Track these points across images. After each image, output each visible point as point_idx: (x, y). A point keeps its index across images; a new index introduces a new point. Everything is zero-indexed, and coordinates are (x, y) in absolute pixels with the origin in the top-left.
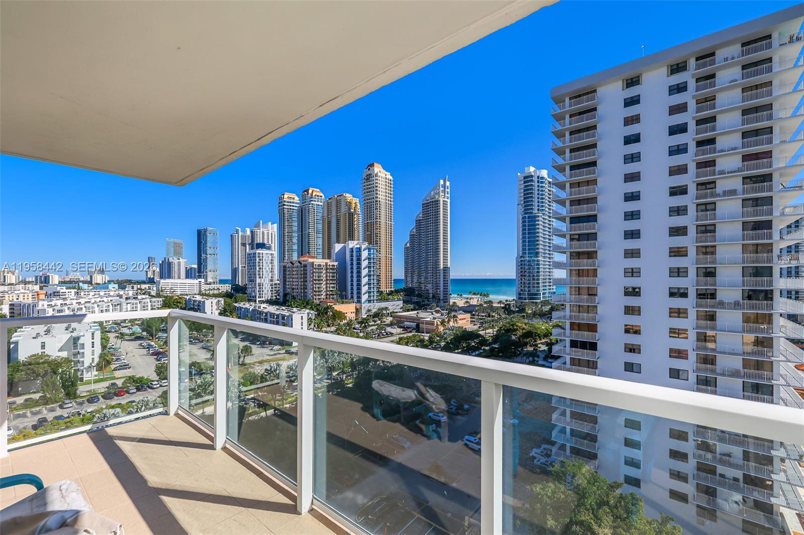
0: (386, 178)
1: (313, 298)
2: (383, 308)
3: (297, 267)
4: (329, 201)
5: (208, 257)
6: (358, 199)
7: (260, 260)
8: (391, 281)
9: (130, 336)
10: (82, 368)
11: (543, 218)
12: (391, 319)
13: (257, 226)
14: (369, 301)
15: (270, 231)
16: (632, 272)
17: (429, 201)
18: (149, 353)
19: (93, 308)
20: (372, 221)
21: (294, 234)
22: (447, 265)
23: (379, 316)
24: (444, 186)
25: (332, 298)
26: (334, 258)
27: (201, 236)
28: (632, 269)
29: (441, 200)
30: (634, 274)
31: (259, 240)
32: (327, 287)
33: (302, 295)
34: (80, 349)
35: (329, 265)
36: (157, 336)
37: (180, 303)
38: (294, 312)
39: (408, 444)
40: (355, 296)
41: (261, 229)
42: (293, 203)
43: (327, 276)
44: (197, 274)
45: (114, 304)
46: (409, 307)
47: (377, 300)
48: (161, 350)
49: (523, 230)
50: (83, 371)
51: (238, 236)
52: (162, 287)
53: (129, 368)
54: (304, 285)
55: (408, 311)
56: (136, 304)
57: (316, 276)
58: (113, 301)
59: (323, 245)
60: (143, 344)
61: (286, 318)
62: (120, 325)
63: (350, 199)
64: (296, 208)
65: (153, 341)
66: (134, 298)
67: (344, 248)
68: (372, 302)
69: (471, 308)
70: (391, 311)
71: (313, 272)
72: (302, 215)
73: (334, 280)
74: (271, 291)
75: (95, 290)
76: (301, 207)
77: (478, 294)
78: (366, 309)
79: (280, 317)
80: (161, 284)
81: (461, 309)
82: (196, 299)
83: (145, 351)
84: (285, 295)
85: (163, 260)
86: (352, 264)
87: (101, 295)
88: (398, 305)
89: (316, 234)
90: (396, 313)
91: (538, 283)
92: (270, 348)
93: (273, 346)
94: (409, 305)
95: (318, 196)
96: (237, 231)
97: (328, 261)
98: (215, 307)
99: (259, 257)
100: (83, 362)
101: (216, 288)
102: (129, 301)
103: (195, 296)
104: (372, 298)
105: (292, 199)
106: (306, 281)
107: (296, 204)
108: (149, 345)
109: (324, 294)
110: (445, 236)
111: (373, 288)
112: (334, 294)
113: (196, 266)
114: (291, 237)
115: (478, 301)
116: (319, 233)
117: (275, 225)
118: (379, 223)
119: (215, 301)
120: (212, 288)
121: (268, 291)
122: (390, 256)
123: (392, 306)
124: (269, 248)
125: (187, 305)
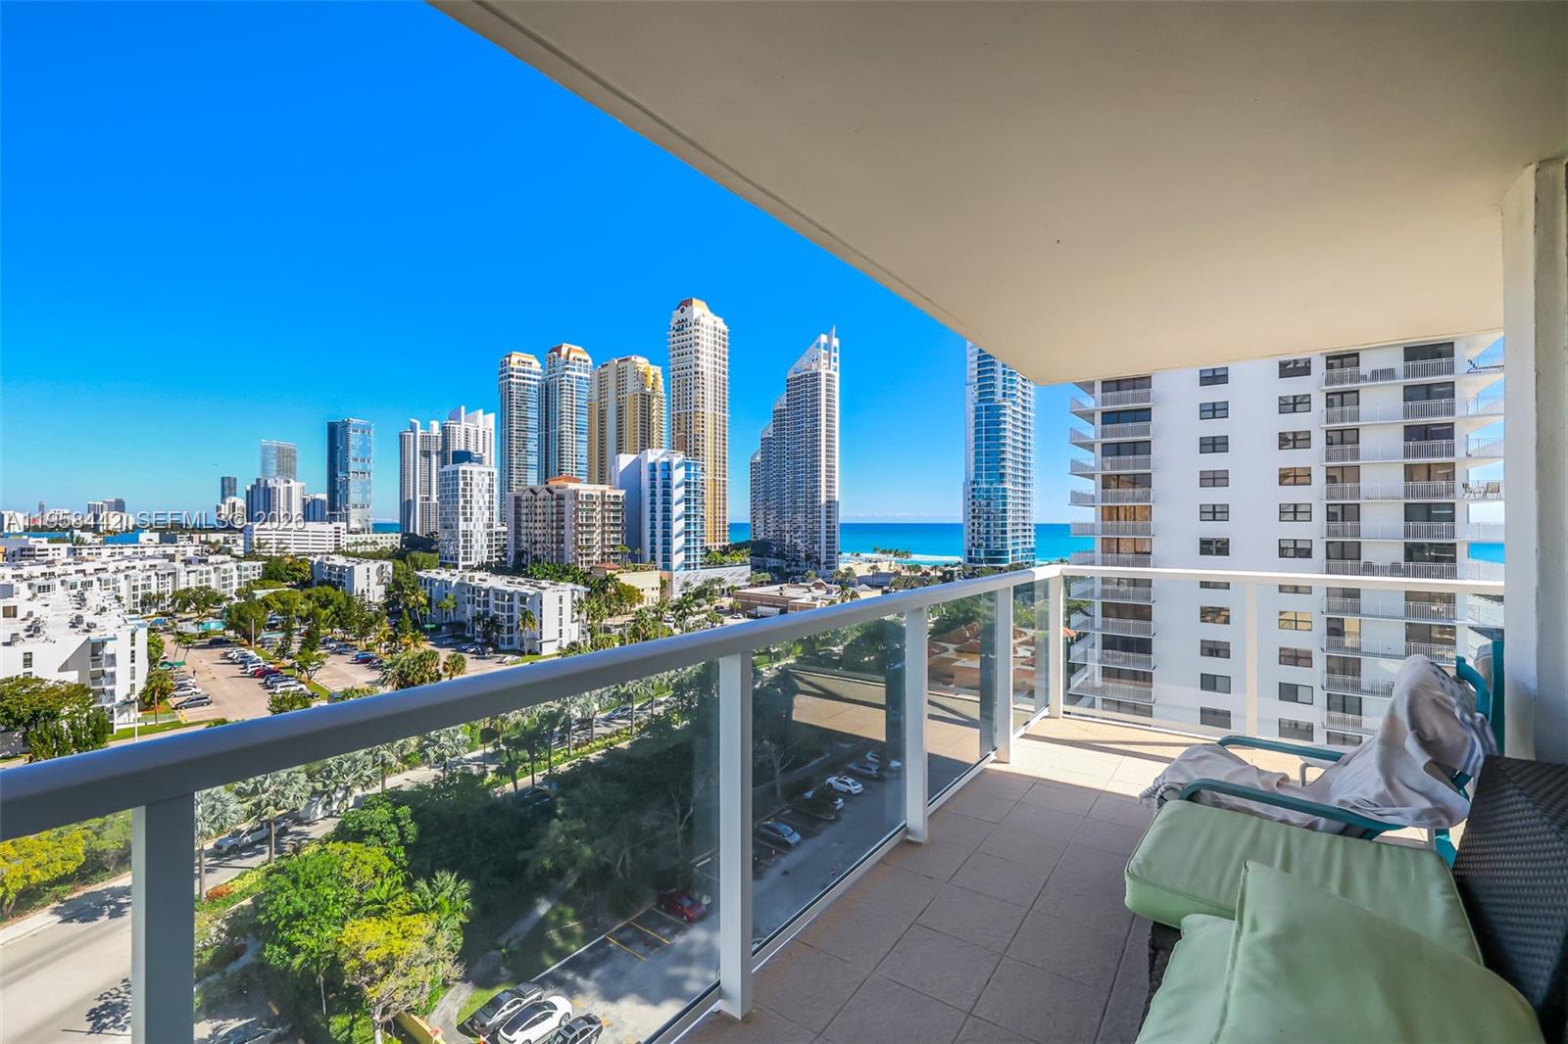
0: (715, 329)
1: (577, 559)
2: (713, 580)
3: (544, 500)
4: (602, 371)
5: (350, 477)
6: (660, 368)
7: (466, 484)
8: (724, 527)
9: (200, 638)
10: (109, 705)
11: (1013, 411)
12: (731, 600)
13: (455, 416)
14: (687, 567)
15: (479, 428)
16: (1214, 513)
17: (799, 375)
18: (245, 673)
19: (115, 581)
20: (688, 411)
21: (530, 435)
22: (834, 497)
23: (705, 594)
24: (827, 347)
25: (614, 561)
26: (618, 481)
27: (336, 437)
28: (1214, 506)
29: (823, 372)
30: (1217, 515)
31: (458, 444)
32: (603, 540)
33: (555, 554)
34: (107, 666)
35: (609, 496)
36: (259, 639)
37: (300, 570)
38: (545, 589)
39: (797, 837)
40: (659, 556)
41: (463, 423)
42: (529, 372)
43: (603, 518)
44: (327, 513)
45: (160, 573)
46: (763, 577)
47: (701, 564)
48: (271, 666)
49: (977, 432)
50: (112, 712)
51: (415, 437)
52: (259, 539)
53: (208, 704)
54: (558, 534)
55: (761, 584)
56: (208, 573)
57: (582, 517)
58: (158, 568)
59: (590, 457)
60: (230, 655)
61: (528, 599)
62: (174, 617)
63: (643, 366)
64: (536, 383)
65: (251, 649)
66: (200, 561)
67: (637, 463)
68: (693, 567)
69: (880, 580)
70: (729, 585)
71: (577, 509)
72: (547, 397)
73: (618, 525)
74: (488, 546)
75: (114, 546)
76: (544, 380)
77: (890, 552)
78: (681, 583)
79: (516, 598)
80: (256, 533)
81: (862, 580)
82: (334, 563)
83: (236, 670)
84: (519, 555)
85: (255, 483)
86: (653, 494)
87: (125, 554)
88: (742, 575)
89: (574, 435)
90: (739, 588)
91: (1004, 532)
92: (498, 660)
93: (502, 655)
94: (763, 574)
95: (580, 360)
96: (413, 428)
97: (605, 487)
98: (374, 579)
99: (465, 478)
100: (112, 692)
101: (369, 541)
102: (192, 568)
103: (331, 557)
104: (692, 561)
105: (527, 365)
106: (563, 527)
107: (535, 374)
108: (245, 656)
109: (598, 553)
110: (830, 441)
111: (695, 540)
112: (617, 553)
113: (324, 497)
114: (524, 441)
115: (890, 566)
116: (580, 433)
117: (491, 417)
118: (701, 415)
119: (374, 566)
120: (361, 541)
121: (482, 546)
122: (722, 479)
123: (730, 575)
124: (480, 461)
125: (315, 574)
